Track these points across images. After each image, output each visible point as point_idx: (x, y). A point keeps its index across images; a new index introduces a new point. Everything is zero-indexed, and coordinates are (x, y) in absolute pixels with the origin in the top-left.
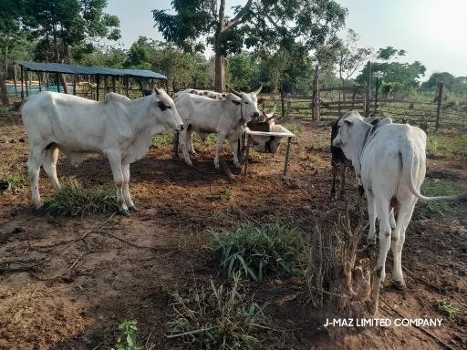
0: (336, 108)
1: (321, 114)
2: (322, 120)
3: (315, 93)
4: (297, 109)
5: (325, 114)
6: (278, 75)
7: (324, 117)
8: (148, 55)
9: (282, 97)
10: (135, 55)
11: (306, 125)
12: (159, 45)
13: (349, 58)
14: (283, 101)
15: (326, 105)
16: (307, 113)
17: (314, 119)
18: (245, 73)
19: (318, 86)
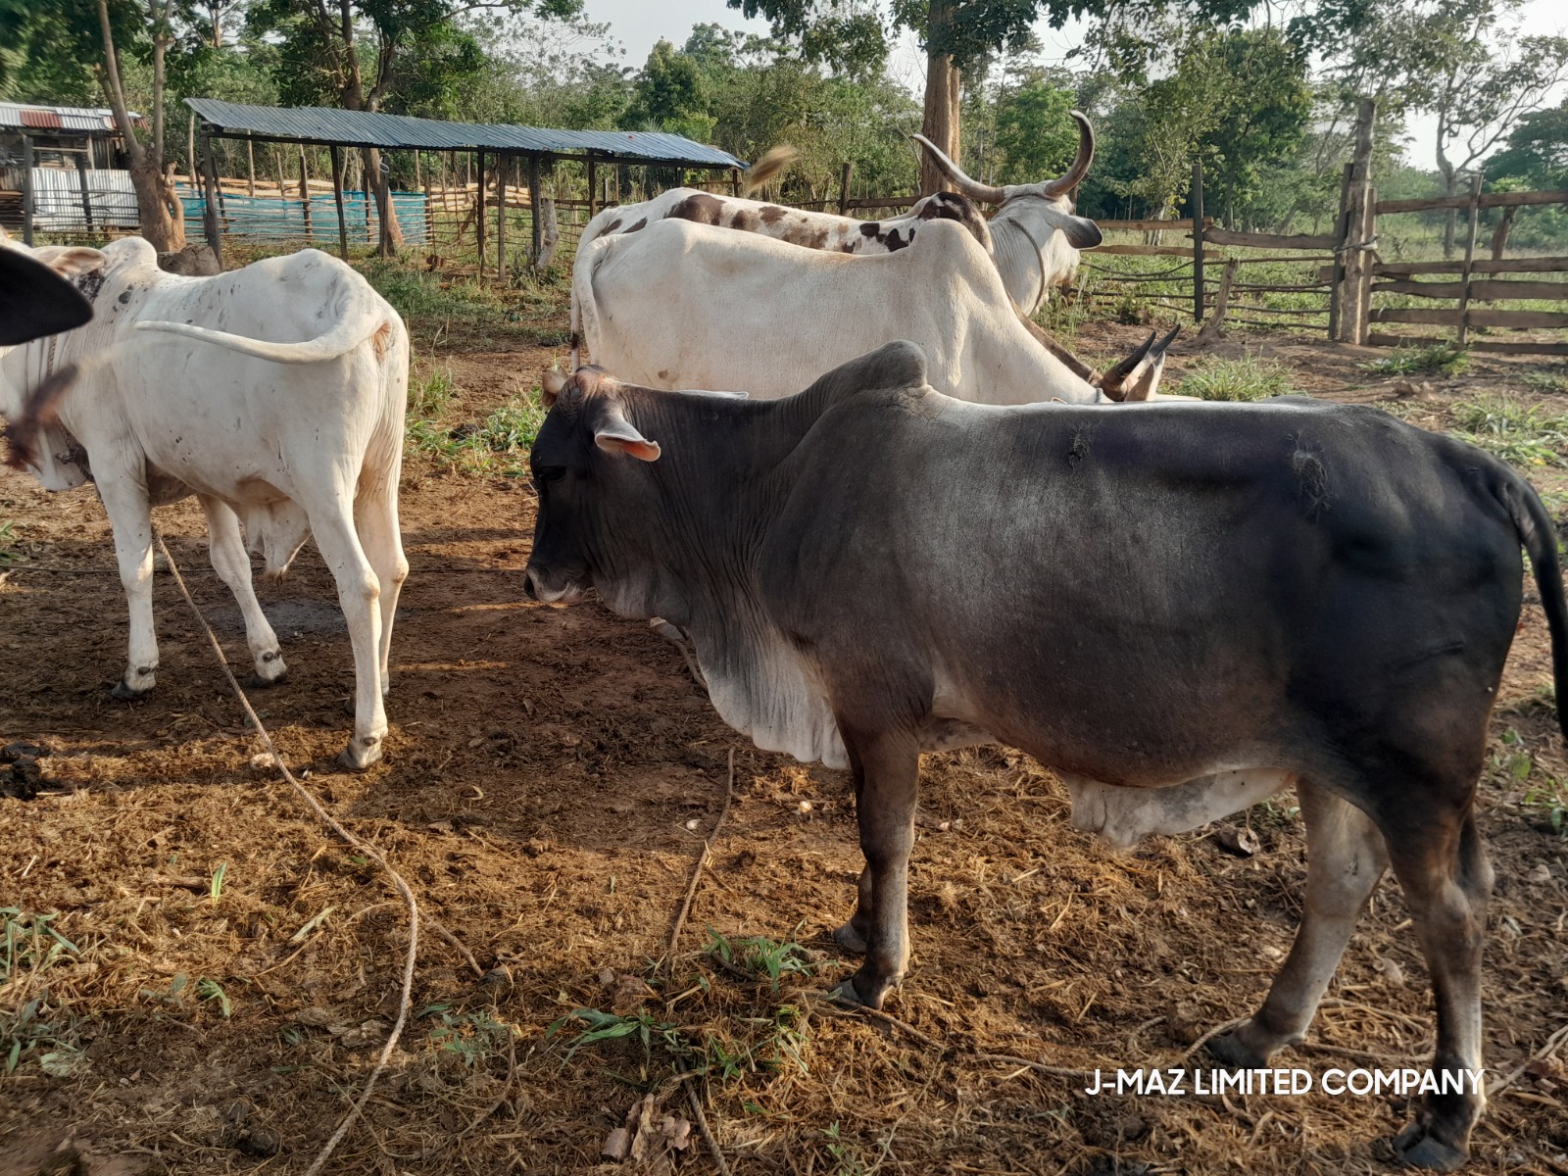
0: (1449, 291)
1: (1372, 316)
2: (1374, 340)
3: (1348, 220)
4: (1258, 291)
5: (1387, 316)
6: (1180, 150)
7: (1384, 329)
8: (706, 86)
9: (1198, 237)
10: (661, 85)
11: (1305, 364)
12: (746, 48)
13: (1483, 78)
14: (1198, 255)
15: (1401, 278)
16: (1303, 310)
17: (1336, 337)
18: (1053, 147)
19: (1368, 190)
